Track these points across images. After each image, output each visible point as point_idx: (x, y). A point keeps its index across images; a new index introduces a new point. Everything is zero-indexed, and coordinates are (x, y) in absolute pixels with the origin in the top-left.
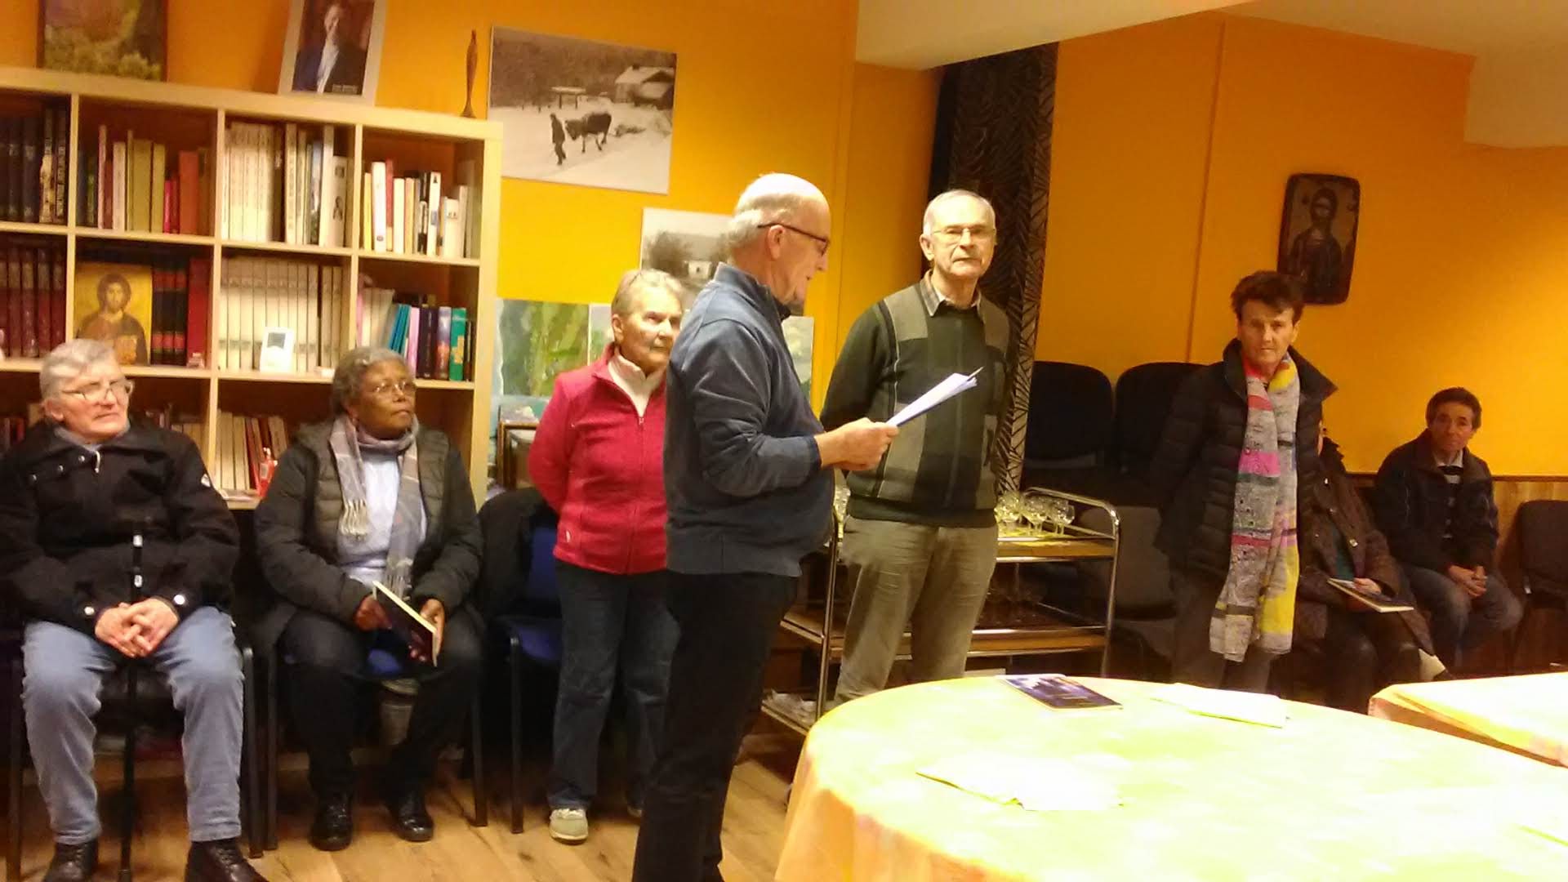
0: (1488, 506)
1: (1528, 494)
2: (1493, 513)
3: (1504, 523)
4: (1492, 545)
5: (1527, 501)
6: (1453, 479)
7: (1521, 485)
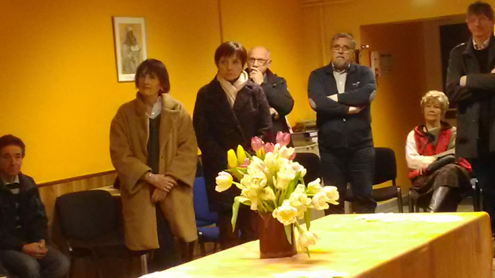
0: (39, 204)
1: (59, 191)
2: (42, 207)
3: (49, 212)
4: (46, 227)
5: (59, 196)
6: (16, 191)
7: (54, 187)
